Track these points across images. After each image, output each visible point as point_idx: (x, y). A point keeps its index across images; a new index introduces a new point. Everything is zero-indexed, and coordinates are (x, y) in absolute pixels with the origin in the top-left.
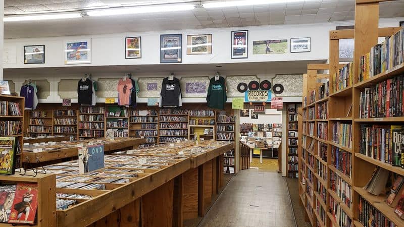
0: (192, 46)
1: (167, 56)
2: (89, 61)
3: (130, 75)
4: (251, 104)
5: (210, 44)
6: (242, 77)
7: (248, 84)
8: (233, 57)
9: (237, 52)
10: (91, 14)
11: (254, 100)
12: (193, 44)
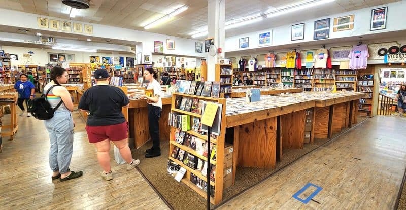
0: (338, 26)
1: (318, 35)
2: (270, 44)
3: (296, 50)
4: (390, 65)
5: (353, 23)
6: (383, 44)
7: (388, 49)
8: (372, 29)
9: (376, 25)
10: (269, 16)
11: (393, 62)
12: (338, 24)
